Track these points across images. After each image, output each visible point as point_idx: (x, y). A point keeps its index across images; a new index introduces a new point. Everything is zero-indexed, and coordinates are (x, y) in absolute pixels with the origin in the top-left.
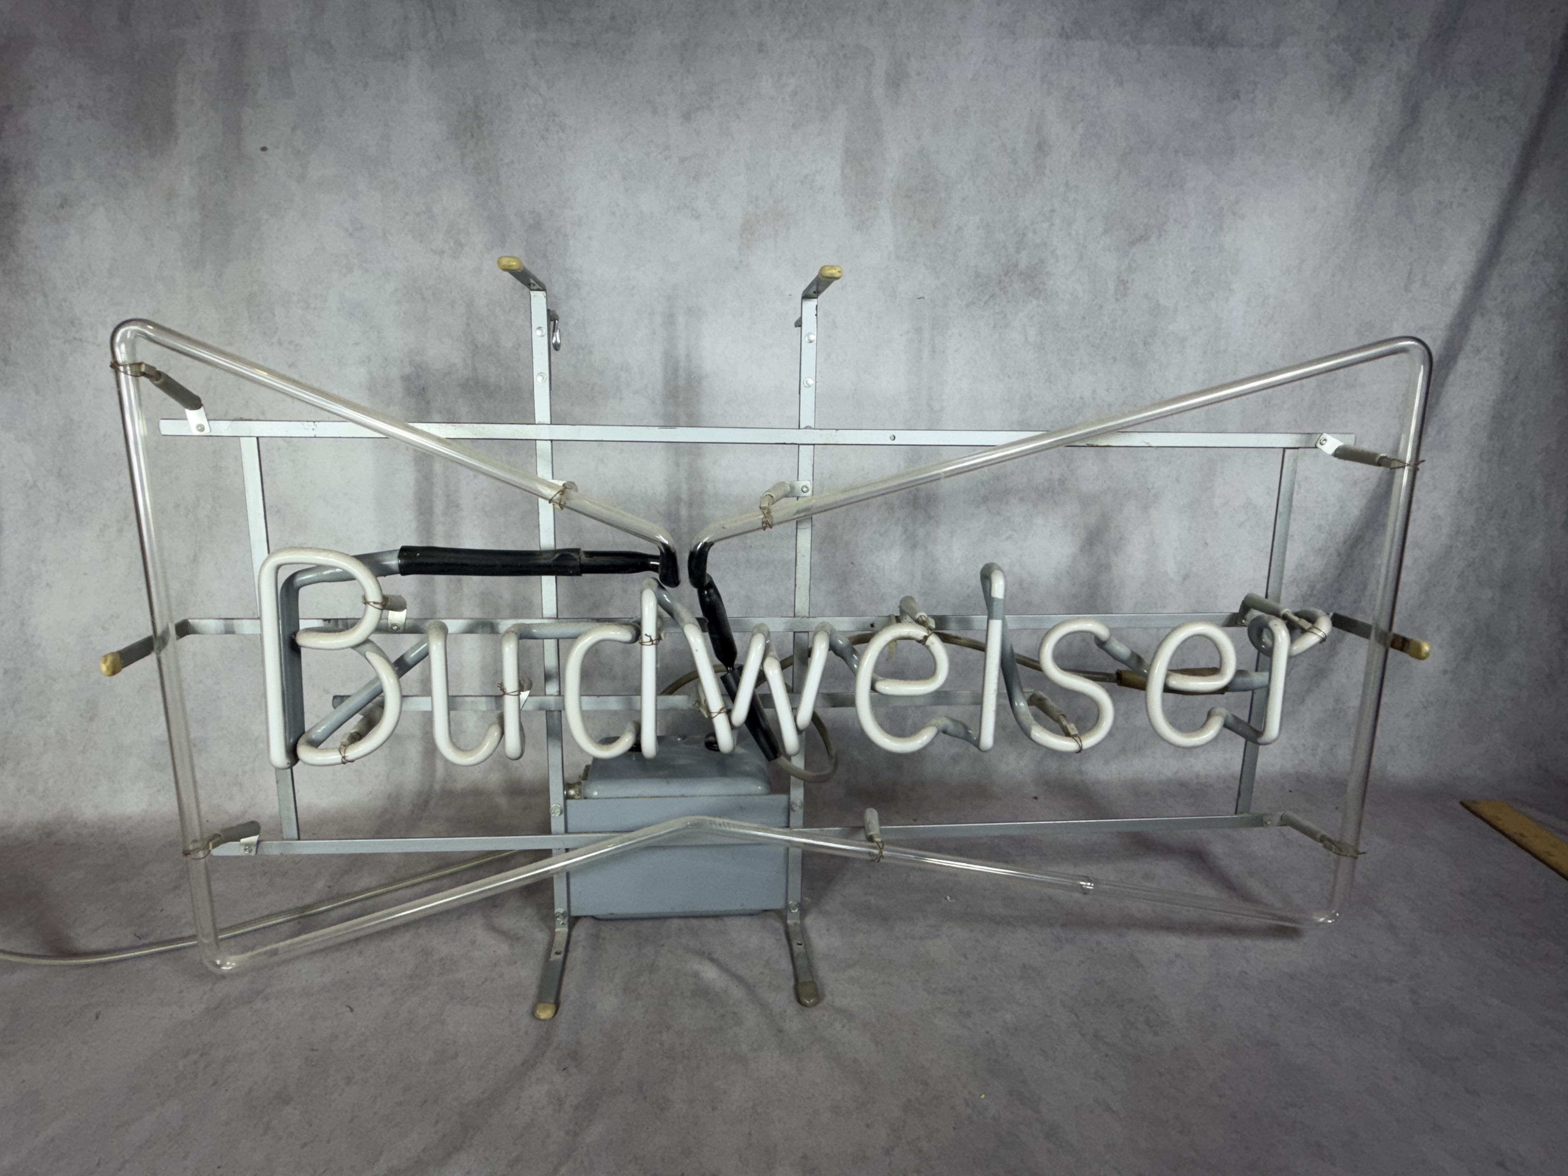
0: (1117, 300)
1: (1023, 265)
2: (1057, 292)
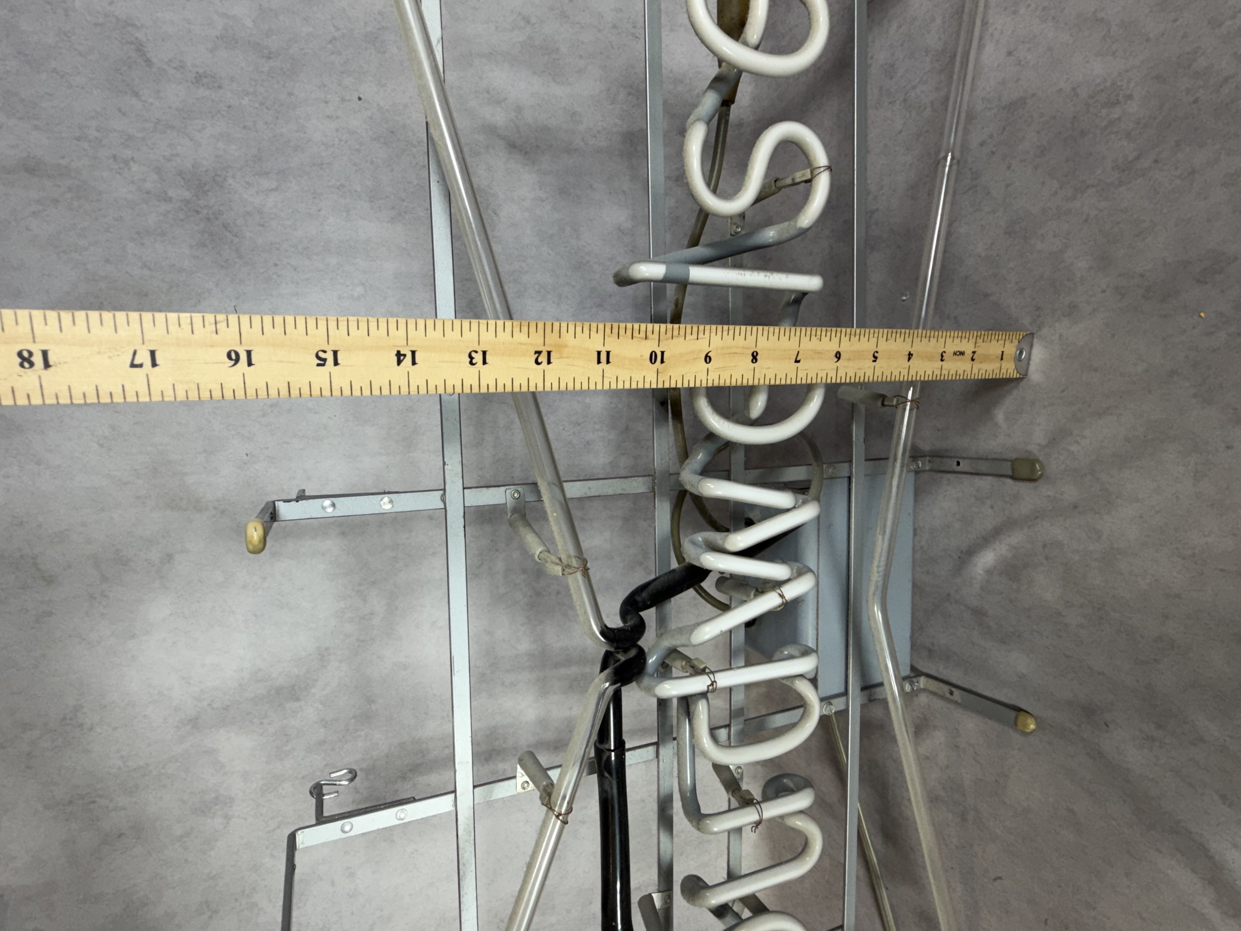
0: (220, 87)
1: (187, 195)
2: (217, 157)
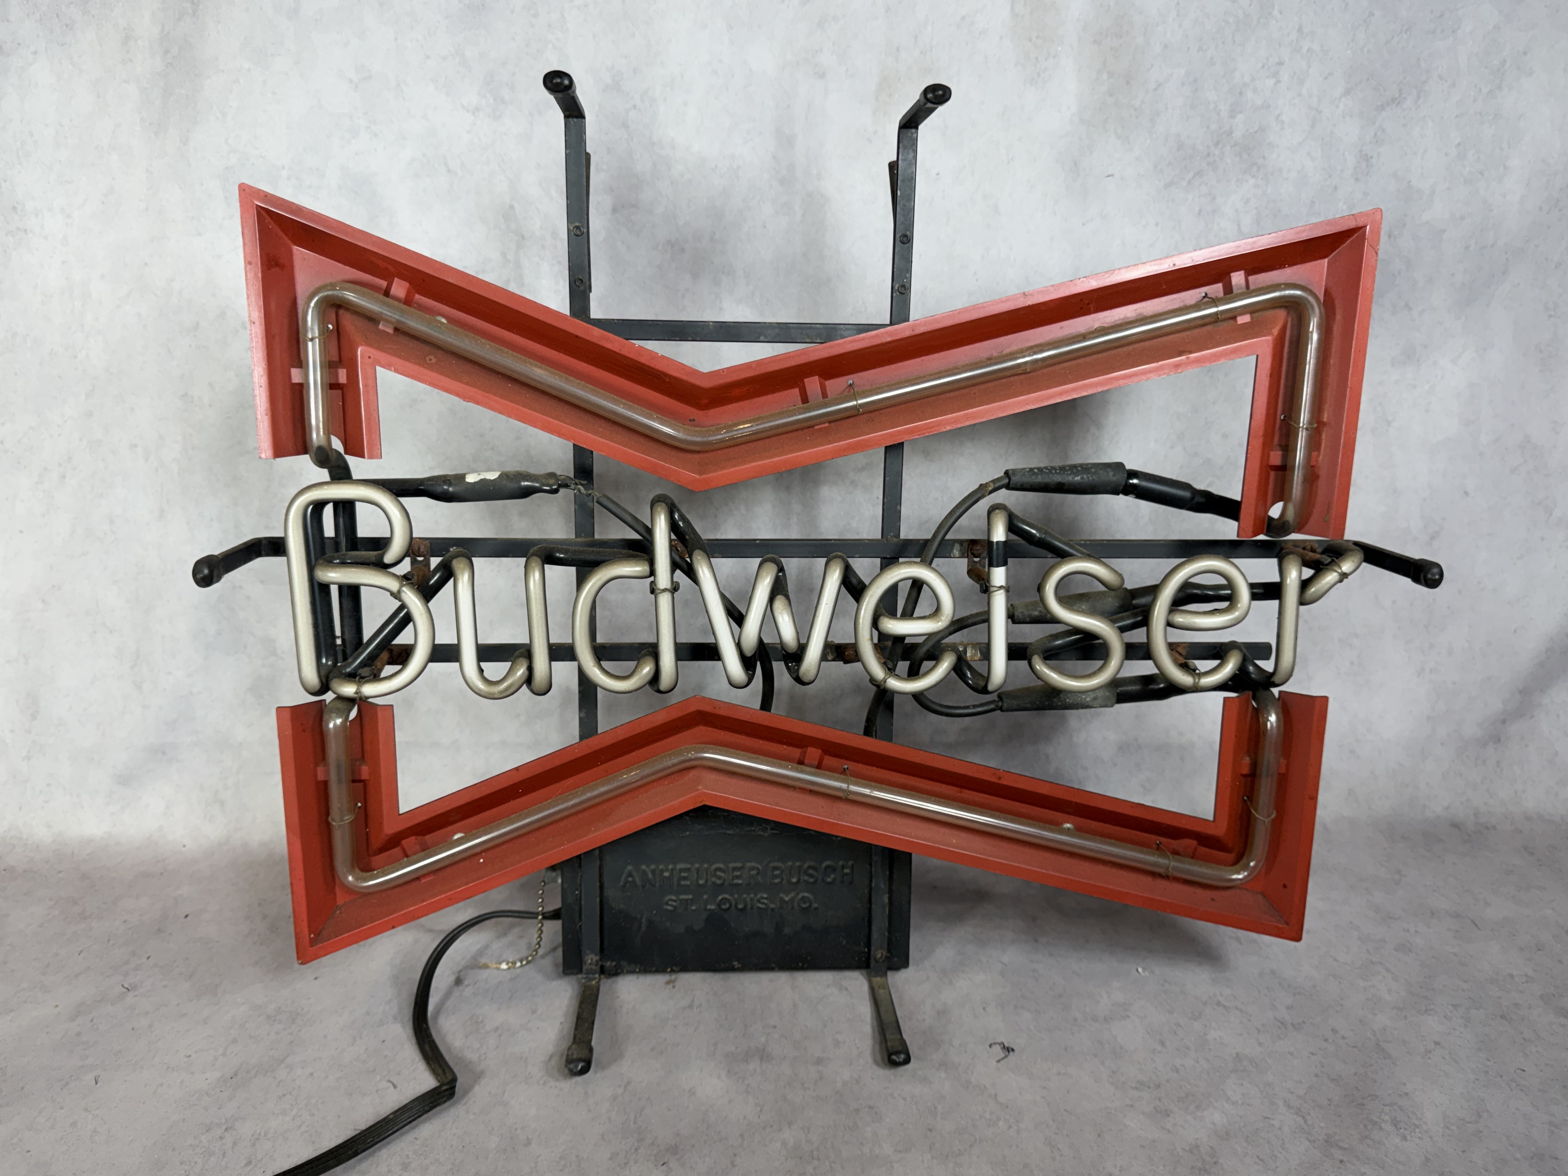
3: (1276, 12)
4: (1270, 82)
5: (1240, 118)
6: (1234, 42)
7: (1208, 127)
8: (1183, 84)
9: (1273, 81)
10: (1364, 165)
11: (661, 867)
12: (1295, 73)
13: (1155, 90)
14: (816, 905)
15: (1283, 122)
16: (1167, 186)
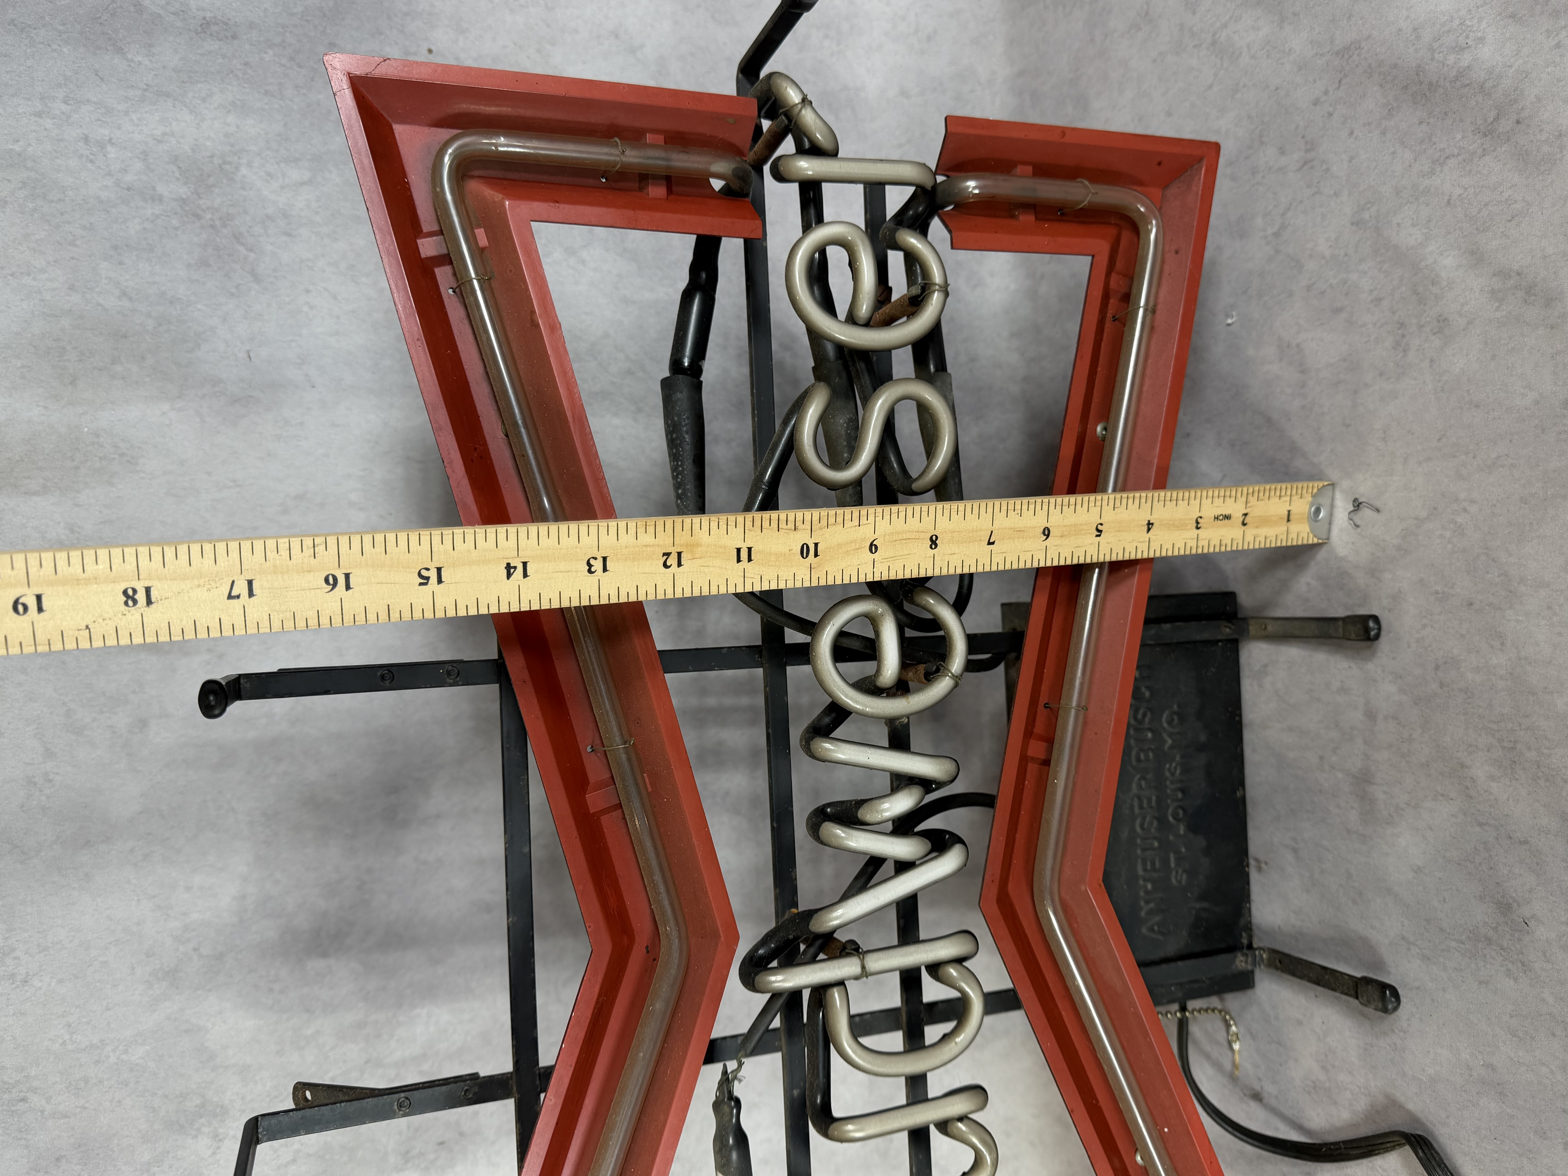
3: (17, 148)
4: (112, 152)
5: (161, 189)
6: (60, 200)
7: (176, 229)
8: (121, 263)
9: (109, 148)
10: (214, 28)
11: (1142, 894)
12: (98, 120)
13: (130, 299)
14: (1175, 707)
15: (164, 134)
16: (257, 278)
